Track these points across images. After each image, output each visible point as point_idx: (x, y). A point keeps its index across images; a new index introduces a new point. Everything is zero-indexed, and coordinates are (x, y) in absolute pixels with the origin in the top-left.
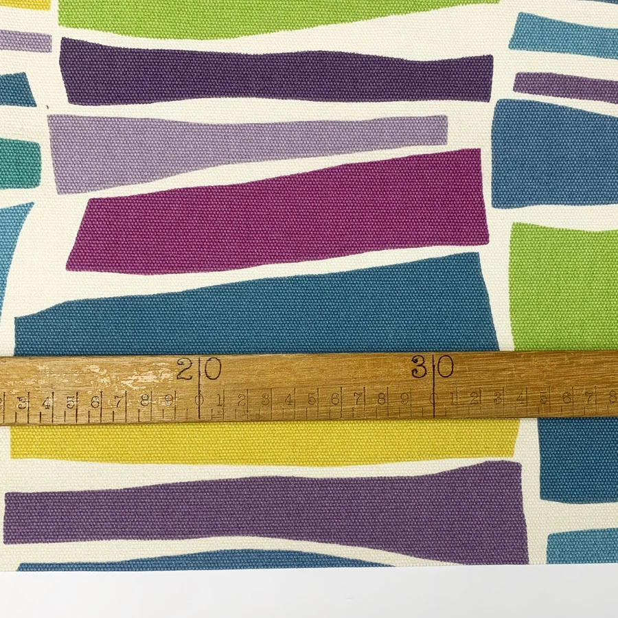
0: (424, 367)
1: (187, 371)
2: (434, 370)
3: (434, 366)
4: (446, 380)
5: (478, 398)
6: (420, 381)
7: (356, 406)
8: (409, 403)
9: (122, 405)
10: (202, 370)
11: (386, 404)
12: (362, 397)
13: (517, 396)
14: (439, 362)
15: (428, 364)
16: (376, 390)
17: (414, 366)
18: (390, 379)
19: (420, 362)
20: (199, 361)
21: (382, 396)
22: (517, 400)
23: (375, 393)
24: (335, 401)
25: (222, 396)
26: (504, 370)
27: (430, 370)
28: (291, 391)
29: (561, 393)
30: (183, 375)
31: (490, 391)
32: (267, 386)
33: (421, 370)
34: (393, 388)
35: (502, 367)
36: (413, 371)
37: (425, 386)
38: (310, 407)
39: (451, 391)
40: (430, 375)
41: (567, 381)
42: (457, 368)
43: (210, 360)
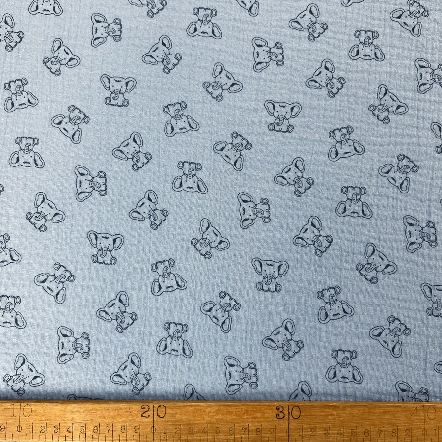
0: (283, 413)
1: (147, 412)
2: (289, 414)
3: (289, 412)
4: (296, 421)
5: (315, 432)
6: (281, 421)
7: (243, 436)
8: (274, 434)
9: (110, 432)
10: (155, 413)
11: (261, 435)
12: (247, 430)
13: (337, 431)
14: (292, 410)
15: (286, 411)
16: (255, 426)
17: (277, 412)
18: (263, 419)
19: (281, 410)
20: (154, 407)
21: (258, 430)
22: (338, 434)
23: (254, 428)
24: (231, 432)
25: (166, 428)
26: (330, 415)
27: (287, 414)
28: (205, 426)
29: (364, 430)
30: (144, 415)
31: (322, 428)
32: (191, 422)
33: (281, 415)
34: (265, 425)
35: (329, 413)
36: (277, 415)
37: (284, 424)
38: (217, 436)
39: (299, 428)
40: (286, 418)
41: (367, 423)
42: (303, 414)
43: (160, 406)
